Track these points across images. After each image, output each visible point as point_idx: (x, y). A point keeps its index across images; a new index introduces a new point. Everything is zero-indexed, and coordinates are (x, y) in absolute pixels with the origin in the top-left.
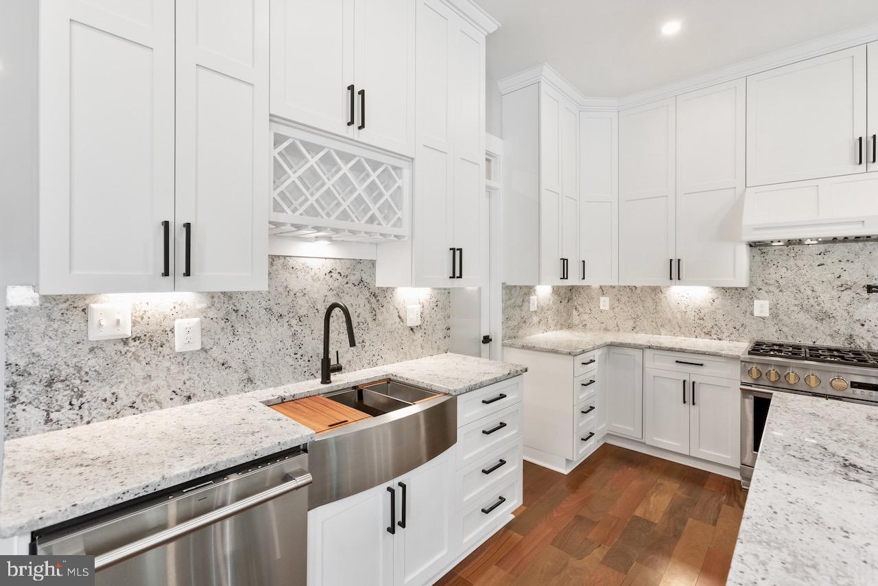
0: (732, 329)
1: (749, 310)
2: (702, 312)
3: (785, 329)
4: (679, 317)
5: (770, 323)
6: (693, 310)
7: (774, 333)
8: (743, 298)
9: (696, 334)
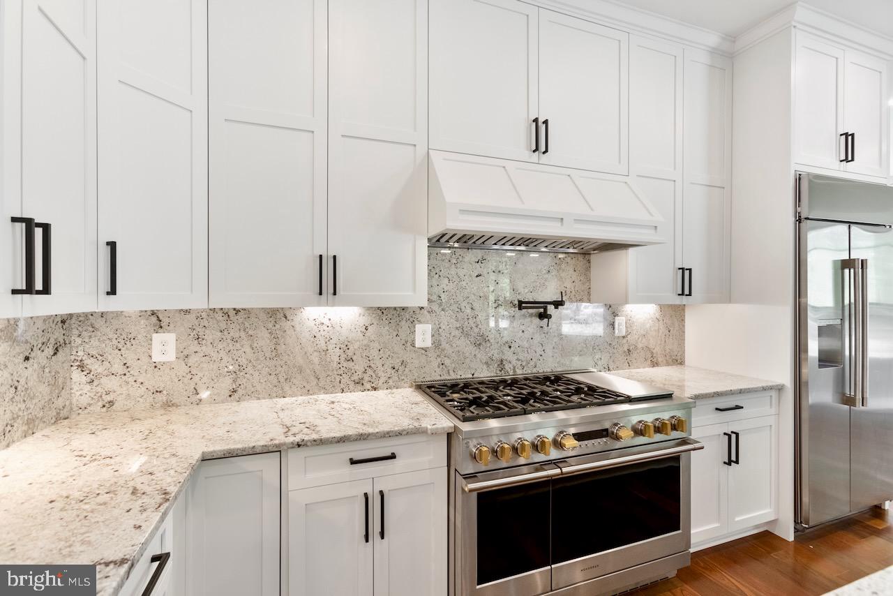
0: (390, 370)
1: (410, 340)
2: (351, 348)
3: (447, 362)
4: (316, 360)
5: (432, 354)
6: (338, 347)
7: (437, 369)
8: (403, 323)
9: (342, 386)
